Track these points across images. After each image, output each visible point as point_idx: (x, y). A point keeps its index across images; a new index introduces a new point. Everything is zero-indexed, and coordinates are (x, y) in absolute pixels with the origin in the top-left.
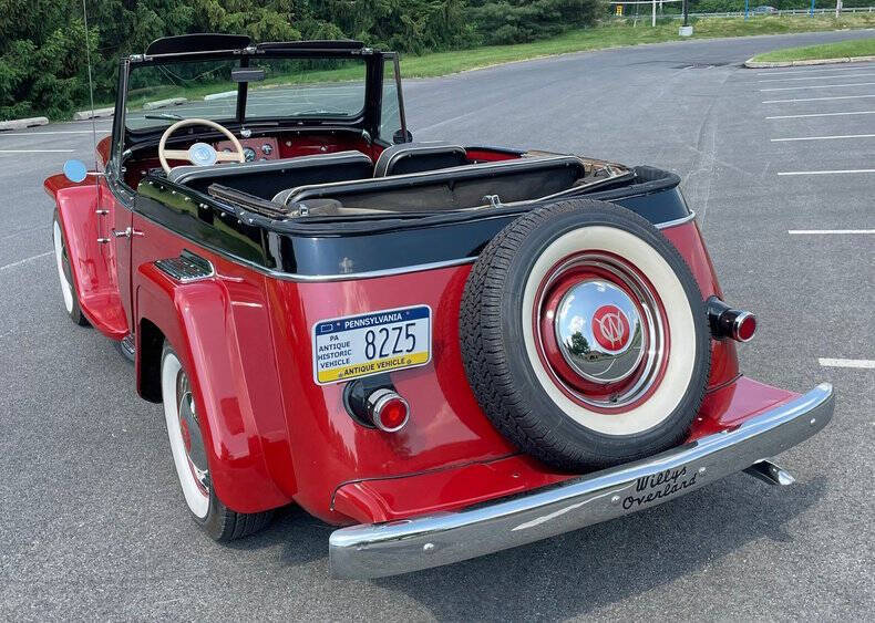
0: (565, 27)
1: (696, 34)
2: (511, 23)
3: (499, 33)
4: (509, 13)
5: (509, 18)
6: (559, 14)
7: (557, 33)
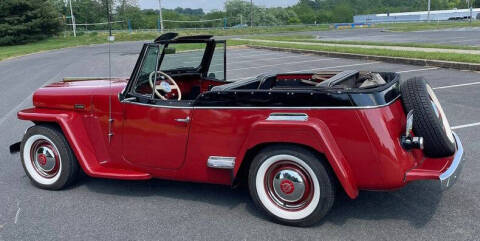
1: (116, 40)
4: (9, 29)
7: (40, 39)
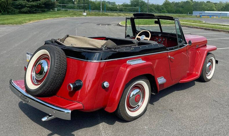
0: (46, 10)
2: (28, 7)
3: (23, 10)
4: (27, 4)
5: (27, 5)
6: (44, 6)
7: (43, 12)
